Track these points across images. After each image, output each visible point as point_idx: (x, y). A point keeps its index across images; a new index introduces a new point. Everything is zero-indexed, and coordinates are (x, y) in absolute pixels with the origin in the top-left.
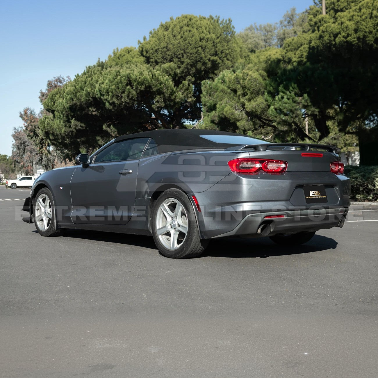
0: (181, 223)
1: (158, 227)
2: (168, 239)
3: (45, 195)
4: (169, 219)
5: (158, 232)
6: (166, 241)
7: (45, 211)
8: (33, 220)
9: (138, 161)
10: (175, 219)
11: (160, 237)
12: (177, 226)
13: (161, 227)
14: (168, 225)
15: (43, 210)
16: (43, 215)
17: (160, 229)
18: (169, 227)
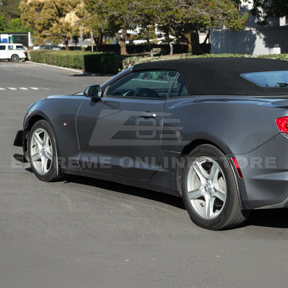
0: (217, 188)
1: (189, 190)
2: (201, 204)
3: (43, 130)
4: (203, 181)
5: (190, 196)
6: (199, 206)
7: (43, 149)
8: (28, 159)
9: (163, 102)
10: (210, 182)
11: (192, 201)
12: (213, 191)
13: (193, 189)
14: (202, 187)
15: (40, 147)
16: (41, 154)
17: (192, 192)
18: (203, 191)
